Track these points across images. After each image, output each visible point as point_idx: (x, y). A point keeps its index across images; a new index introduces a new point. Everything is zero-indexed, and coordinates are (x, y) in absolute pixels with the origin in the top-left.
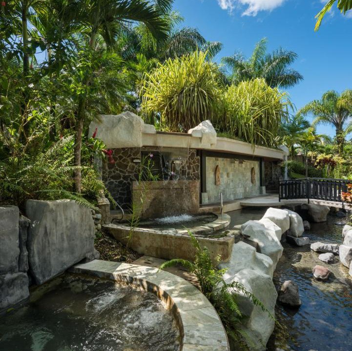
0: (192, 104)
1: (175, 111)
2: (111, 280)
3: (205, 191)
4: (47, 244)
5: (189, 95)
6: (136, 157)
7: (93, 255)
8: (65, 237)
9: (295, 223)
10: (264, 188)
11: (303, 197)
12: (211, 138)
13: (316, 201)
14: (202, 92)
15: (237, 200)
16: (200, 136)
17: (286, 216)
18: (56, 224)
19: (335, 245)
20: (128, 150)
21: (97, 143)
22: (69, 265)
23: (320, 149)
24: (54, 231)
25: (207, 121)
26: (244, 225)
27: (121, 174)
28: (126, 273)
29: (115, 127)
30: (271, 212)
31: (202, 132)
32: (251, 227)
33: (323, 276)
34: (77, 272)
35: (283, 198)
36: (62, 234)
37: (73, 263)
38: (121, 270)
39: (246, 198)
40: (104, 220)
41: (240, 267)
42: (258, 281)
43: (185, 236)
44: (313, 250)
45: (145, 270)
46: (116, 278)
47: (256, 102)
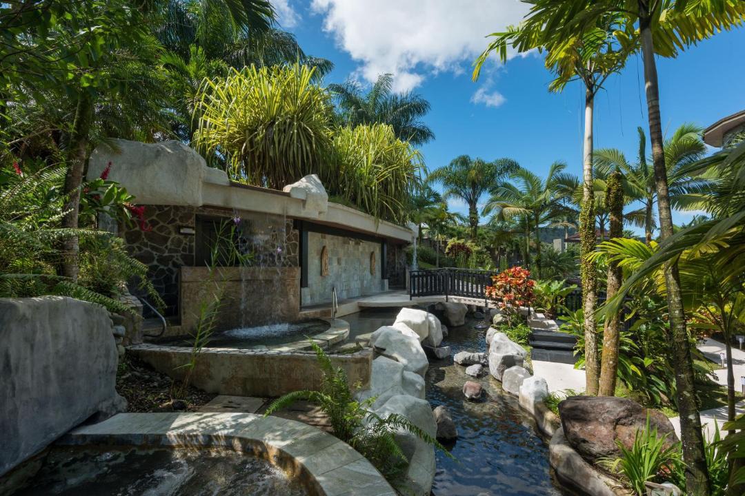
0: (289, 145)
1: (260, 152)
2: (163, 446)
3: (306, 286)
4: (9, 391)
5: (285, 130)
6: (184, 225)
7: (114, 405)
8: (52, 374)
9: (433, 328)
10: (386, 281)
11: (440, 294)
12: (320, 202)
13: (455, 299)
14: (305, 130)
15: (351, 298)
16: (303, 197)
17: (424, 319)
18: (32, 347)
19: (482, 354)
20: (170, 210)
21: (112, 190)
22: (61, 431)
23: (450, 231)
24: (28, 362)
25: (313, 175)
26: (375, 333)
27: (155, 253)
28: (193, 430)
29: (148, 165)
30: (405, 315)
31: (305, 190)
32: (388, 335)
33: (477, 395)
34: (80, 442)
35: (414, 295)
36: (46, 367)
37: (69, 426)
38: (183, 426)
39: (364, 296)
40: (129, 338)
41: (386, 394)
42: (414, 411)
43: (296, 354)
44: (458, 363)
45: (230, 419)
46: (175, 442)
47: (380, 158)
